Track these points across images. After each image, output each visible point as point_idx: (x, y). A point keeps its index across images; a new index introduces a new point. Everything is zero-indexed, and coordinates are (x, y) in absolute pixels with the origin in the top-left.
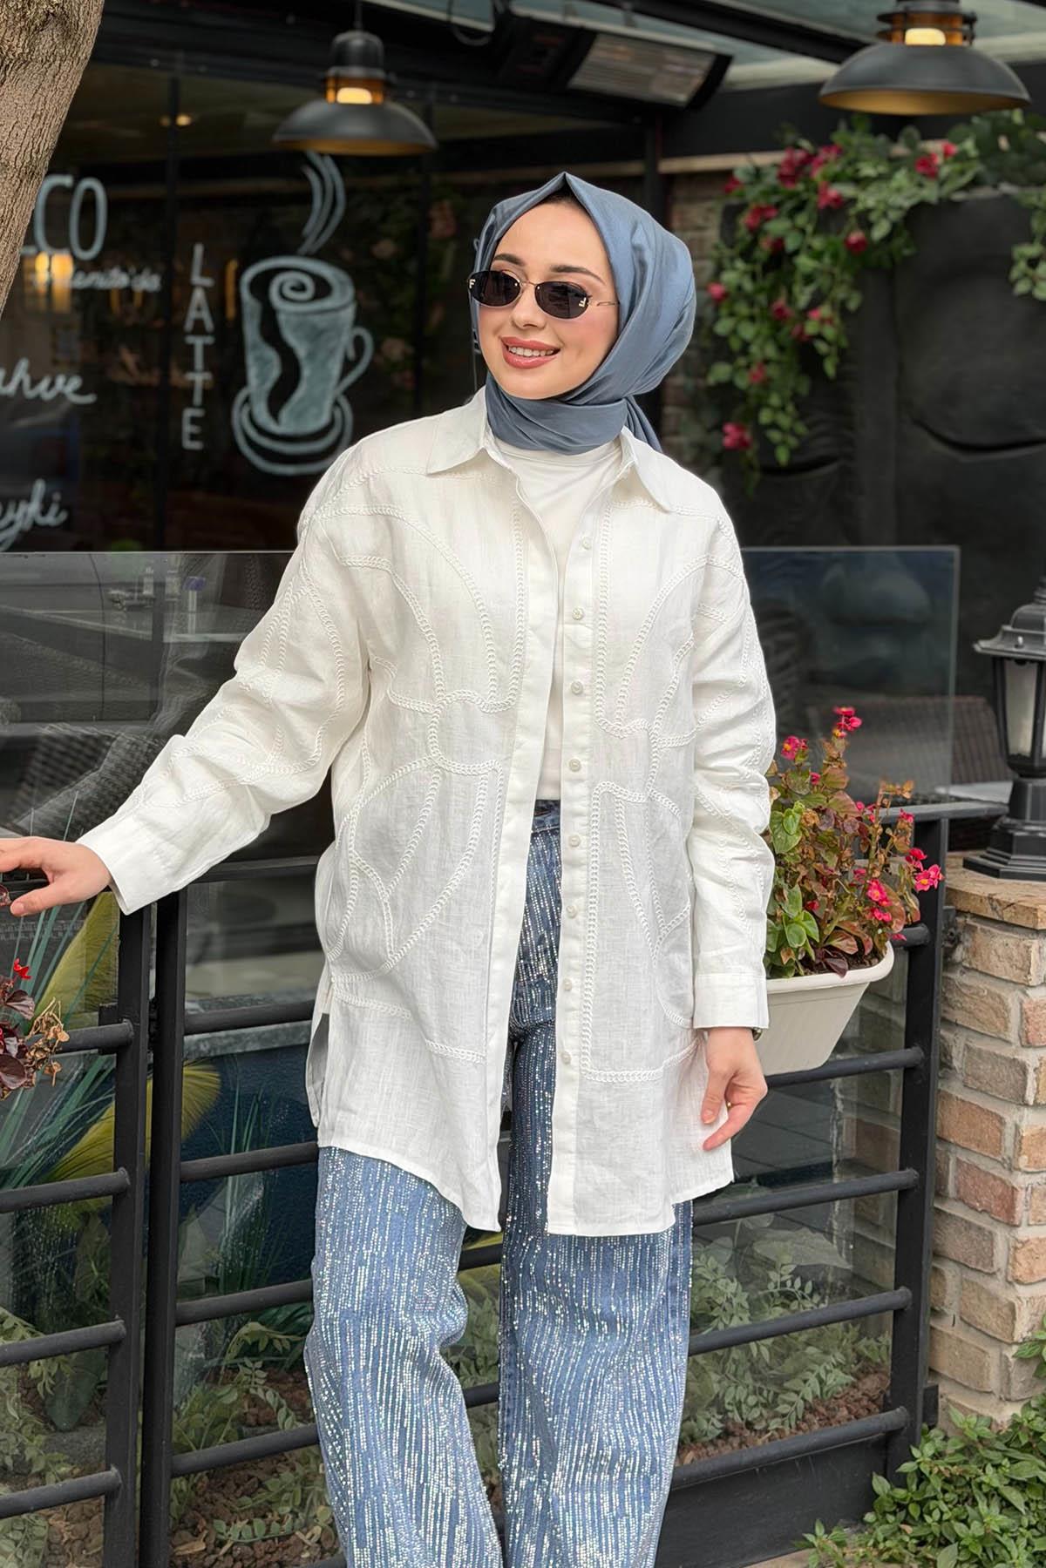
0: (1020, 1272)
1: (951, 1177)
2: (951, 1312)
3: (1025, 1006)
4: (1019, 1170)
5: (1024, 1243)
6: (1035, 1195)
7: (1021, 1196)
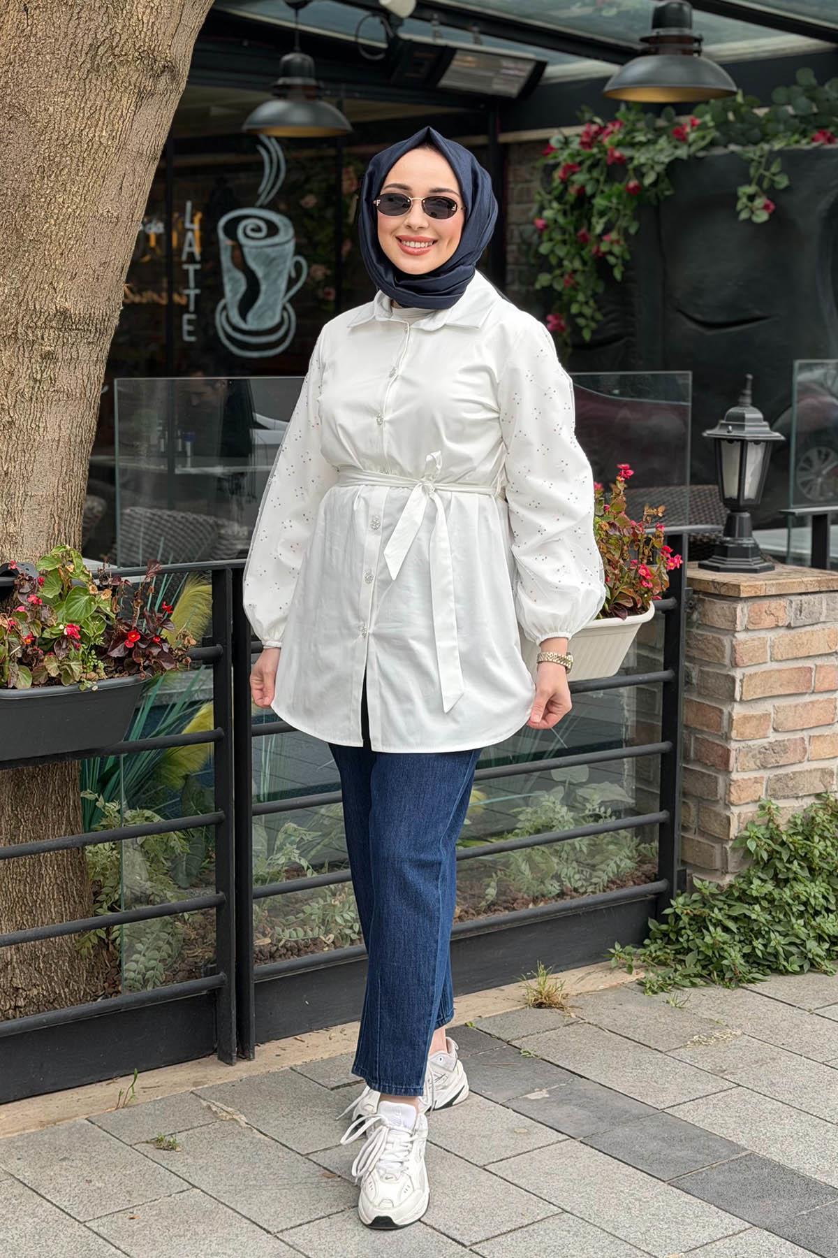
0: (733, 798)
1: (692, 749)
2: (693, 826)
3: (734, 643)
4: (731, 739)
5: (733, 781)
6: (741, 753)
7: (733, 754)
